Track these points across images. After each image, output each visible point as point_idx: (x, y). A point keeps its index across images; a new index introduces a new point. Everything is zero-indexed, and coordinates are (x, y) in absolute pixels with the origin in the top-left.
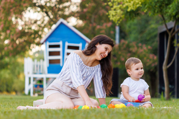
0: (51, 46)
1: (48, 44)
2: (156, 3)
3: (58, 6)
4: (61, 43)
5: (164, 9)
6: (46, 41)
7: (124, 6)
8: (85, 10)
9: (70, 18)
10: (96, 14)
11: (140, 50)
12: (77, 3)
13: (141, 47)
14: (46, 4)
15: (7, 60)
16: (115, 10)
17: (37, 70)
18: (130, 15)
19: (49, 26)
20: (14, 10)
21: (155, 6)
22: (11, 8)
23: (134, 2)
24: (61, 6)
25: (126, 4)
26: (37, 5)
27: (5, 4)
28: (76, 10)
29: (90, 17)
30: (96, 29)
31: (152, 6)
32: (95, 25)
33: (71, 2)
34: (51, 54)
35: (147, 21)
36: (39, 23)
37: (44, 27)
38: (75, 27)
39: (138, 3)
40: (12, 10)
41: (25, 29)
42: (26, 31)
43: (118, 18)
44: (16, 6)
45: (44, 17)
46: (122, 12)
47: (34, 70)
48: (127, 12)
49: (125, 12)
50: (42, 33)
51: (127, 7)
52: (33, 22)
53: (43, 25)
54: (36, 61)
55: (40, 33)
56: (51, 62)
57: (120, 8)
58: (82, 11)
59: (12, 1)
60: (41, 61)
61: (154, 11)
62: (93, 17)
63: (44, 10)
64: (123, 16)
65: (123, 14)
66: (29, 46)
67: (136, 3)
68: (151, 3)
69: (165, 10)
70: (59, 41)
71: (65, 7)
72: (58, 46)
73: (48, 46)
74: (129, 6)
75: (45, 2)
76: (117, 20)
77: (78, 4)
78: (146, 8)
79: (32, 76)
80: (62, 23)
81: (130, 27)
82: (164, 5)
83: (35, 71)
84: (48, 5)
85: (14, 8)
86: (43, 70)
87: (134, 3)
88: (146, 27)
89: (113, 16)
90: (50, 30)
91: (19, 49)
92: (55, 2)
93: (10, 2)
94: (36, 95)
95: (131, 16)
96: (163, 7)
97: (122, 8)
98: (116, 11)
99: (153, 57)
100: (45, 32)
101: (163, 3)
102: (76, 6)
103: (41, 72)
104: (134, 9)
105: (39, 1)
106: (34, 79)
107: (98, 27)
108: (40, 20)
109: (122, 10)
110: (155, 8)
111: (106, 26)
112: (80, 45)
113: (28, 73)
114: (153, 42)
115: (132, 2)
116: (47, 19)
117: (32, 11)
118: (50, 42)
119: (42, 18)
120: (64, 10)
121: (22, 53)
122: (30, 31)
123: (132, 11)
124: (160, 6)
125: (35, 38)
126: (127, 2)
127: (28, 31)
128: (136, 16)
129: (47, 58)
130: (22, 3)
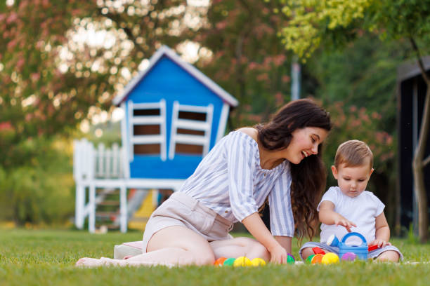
0: (137, 113)
1: (132, 106)
2: (399, 9)
3: (154, 15)
4: (162, 105)
5: (418, 24)
6: (126, 99)
7: (321, 16)
8: (220, 25)
9: (185, 43)
10: (246, 35)
11: (353, 123)
12: (201, 7)
13: (356, 115)
14: (126, 10)
15: (29, 144)
16: (297, 25)
17: (105, 170)
18: (334, 38)
19: (133, 64)
20: (50, 26)
21: (396, 18)
22: (43, 20)
23: (345, 6)
24: (162, 16)
25: (326, 12)
26: (105, 11)
27: (28, 9)
28: (199, 24)
29: (234, 42)
30: (247, 72)
31: (390, 17)
32: (244, 60)
33: (186, 5)
34: (138, 130)
35: (369, 53)
36: (108, 55)
37: (120, 67)
38: (195, 65)
39: (356, 10)
40: (45, 25)
41: (77, 70)
42: (79, 75)
43: (306, 44)
44: (54, 16)
45: (121, 41)
46: (314, 31)
47: (97, 169)
48: (328, 31)
49: (323, 30)
50: (117, 81)
51: (328, 19)
52: (93, 53)
53: (118, 61)
54: (102, 147)
55: (111, 80)
56: (138, 149)
57: (310, 21)
58: (214, 27)
59: (46, 2)
60: (115, 147)
61: (395, 30)
62: (240, 41)
63: (123, 25)
64: (317, 41)
65: (317, 36)
66: (86, 112)
67: (351, 8)
68: (387, 9)
69: (421, 25)
70: (158, 101)
71: (173, 18)
72: (156, 112)
73: (131, 113)
74: (332, 16)
75: (123, 5)
76: (302, 49)
77: (204, 12)
78: (375, 22)
79: (93, 184)
80: (165, 57)
81: (326, 66)
82: (418, 14)
83: (101, 173)
84: (131, 11)
85: (49, 21)
86: (119, 170)
87: (345, 9)
88: (364, 67)
89: (293, 39)
90: (135, 72)
91: (61, 118)
92: (149, 5)
93: (41, 6)
94: (104, 230)
95: (337, 41)
96: (416, 19)
97: (315, 20)
98: (301, 29)
99: (385, 139)
100: (123, 78)
101: (417, 11)
102: (199, 14)
103: (115, 174)
104: (345, 23)
105: (109, 4)
106: (99, 191)
107: (252, 66)
108: (110, 49)
109: (315, 26)
110: (396, 21)
111: (272, 64)
112: (209, 110)
113: (84, 177)
114: (384, 102)
115: (341, 7)
116: (128, 46)
117: (92, 26)
118: (135, 101)
119: (116, 45)
120: (169, 25)
121: (67, 129)
122: (87, 75)
123: (339, 29)
124: (409, 17)
125: (97, 93)
126: (327, 7)
127: (83, 74)
128: (348, 40)
129: (130, 140)
130: (69, 8)
